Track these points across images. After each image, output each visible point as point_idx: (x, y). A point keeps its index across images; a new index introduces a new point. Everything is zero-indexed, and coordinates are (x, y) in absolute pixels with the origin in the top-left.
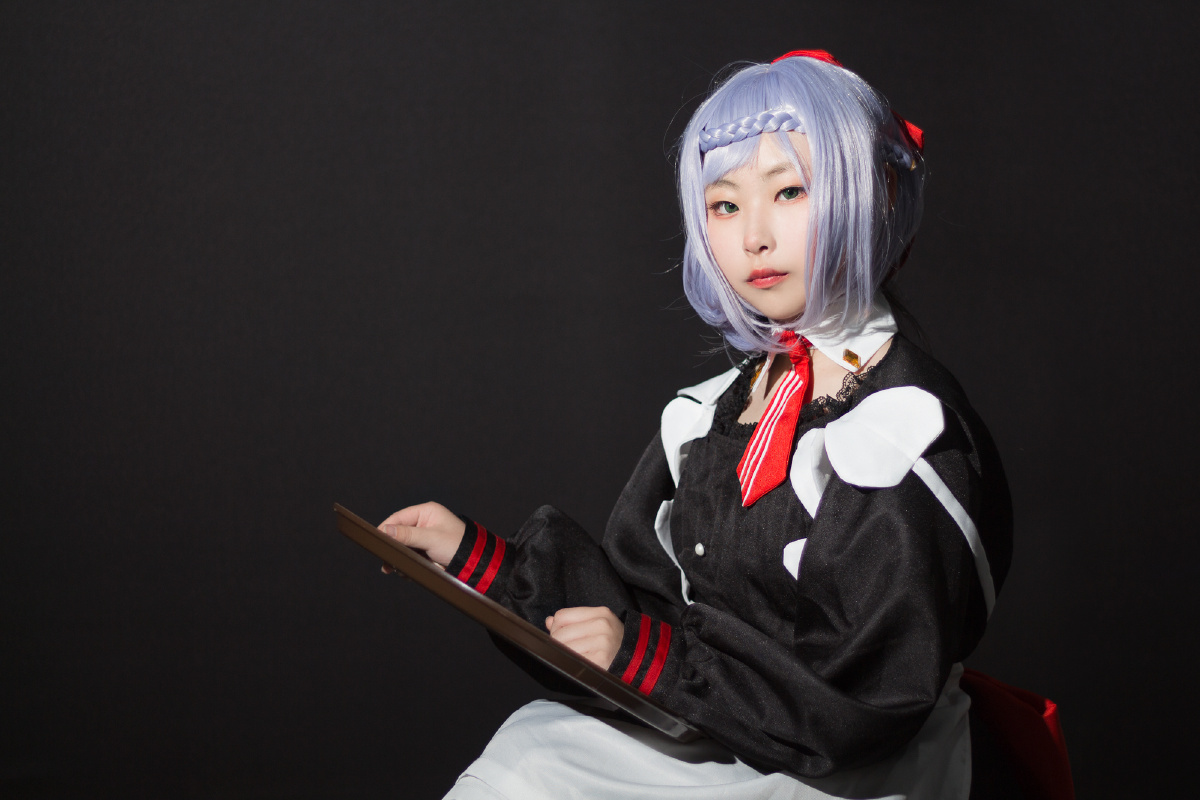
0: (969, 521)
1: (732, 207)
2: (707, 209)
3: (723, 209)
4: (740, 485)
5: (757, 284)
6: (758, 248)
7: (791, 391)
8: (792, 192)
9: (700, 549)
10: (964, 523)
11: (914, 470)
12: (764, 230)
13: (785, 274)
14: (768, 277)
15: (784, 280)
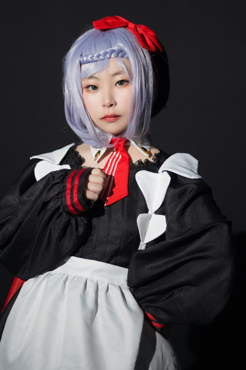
1: (95, 88)
2: (82, 88)
3: (90, 88)
5: (107, 120)
6: (109, 105)
8: (121, 82)
12: (111, 97)
13: (120, 116)
14: (113, 117)
15: (119, 119)
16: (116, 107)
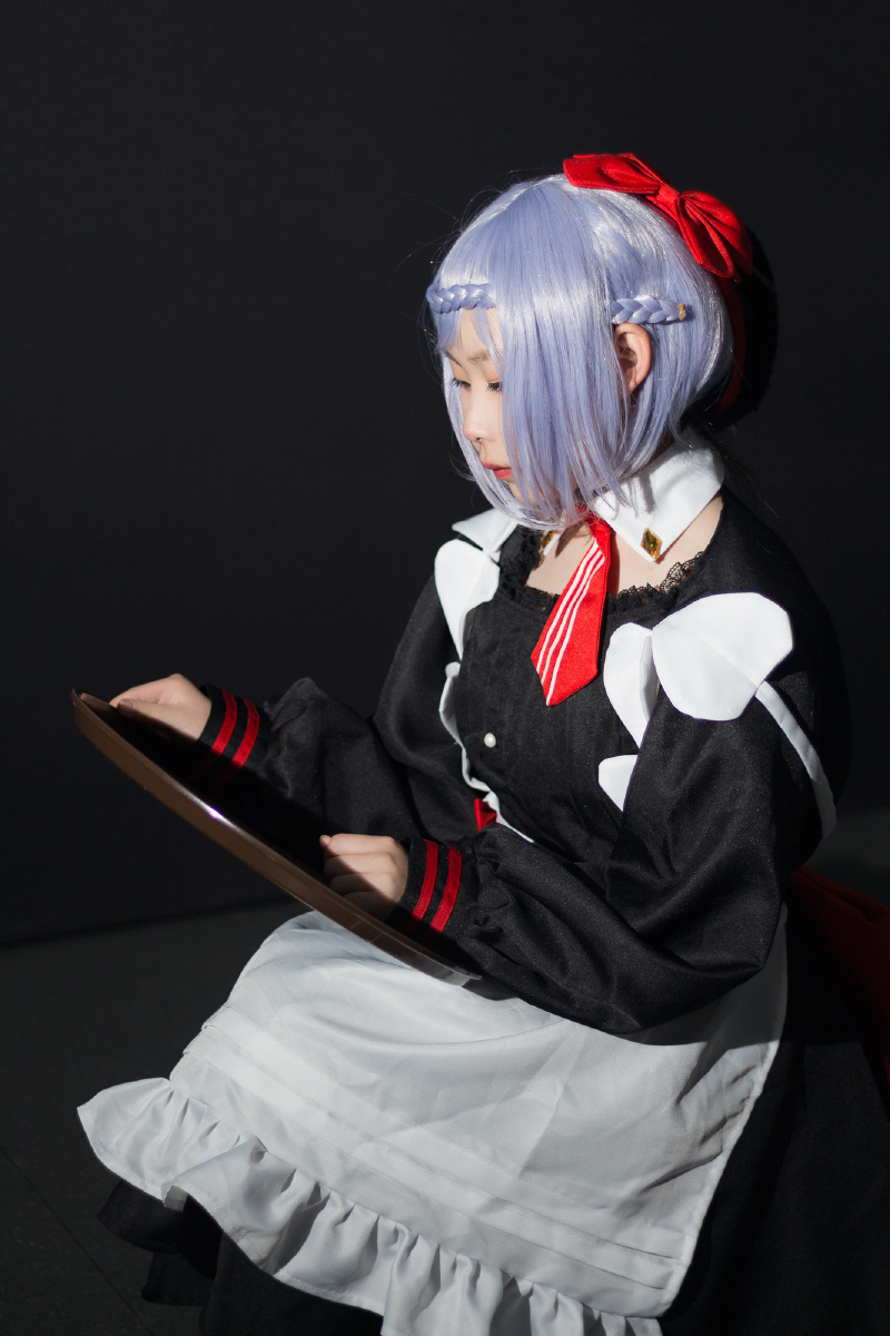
0: (812, 751)
4: (539, 677)
7: (595, 566)
9: (490, 740)
10: (806, 753)
11: (757, 696)
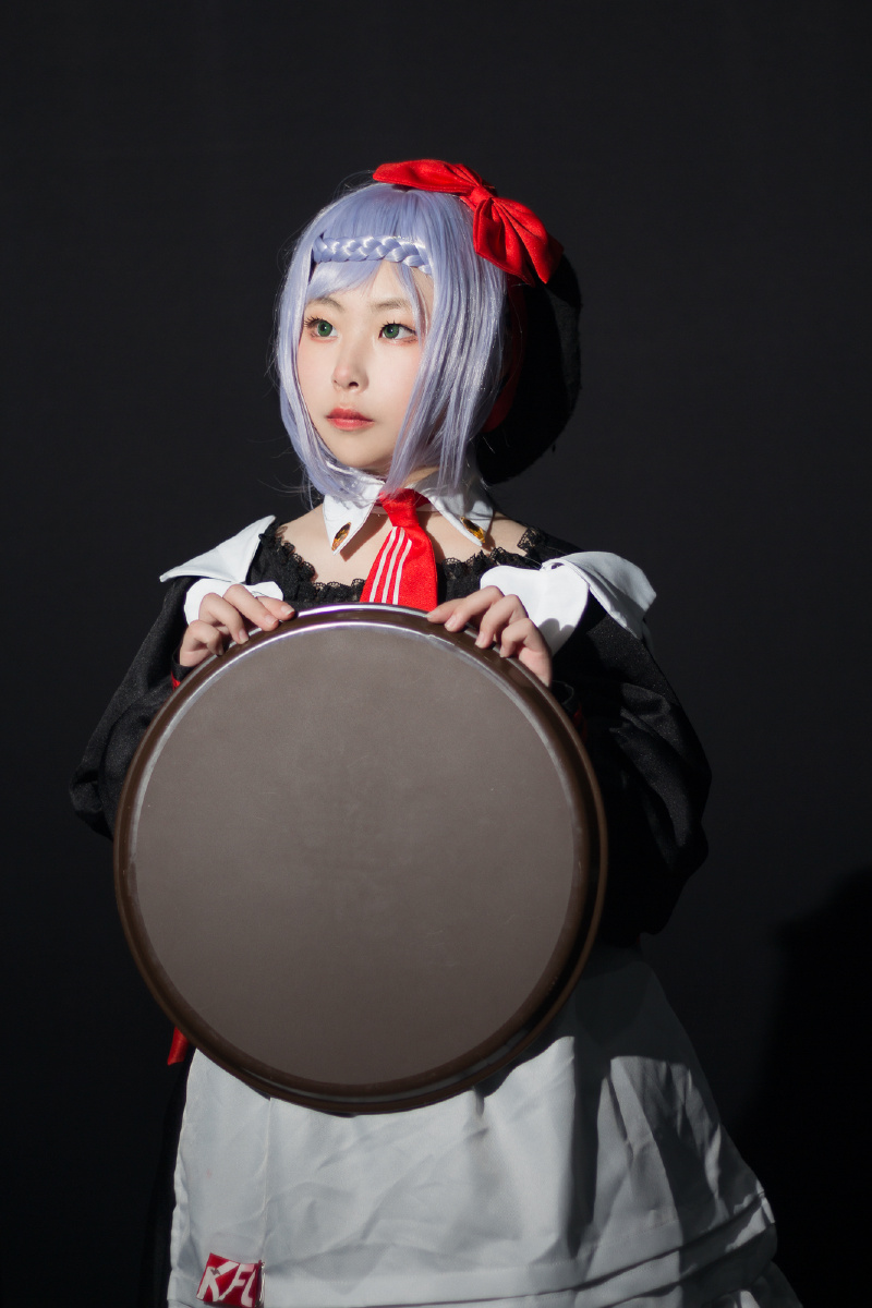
1: (326, 328)
6: (349, 383)
14: (351, 418)
15: (369, 427)
16: (366, 392)
